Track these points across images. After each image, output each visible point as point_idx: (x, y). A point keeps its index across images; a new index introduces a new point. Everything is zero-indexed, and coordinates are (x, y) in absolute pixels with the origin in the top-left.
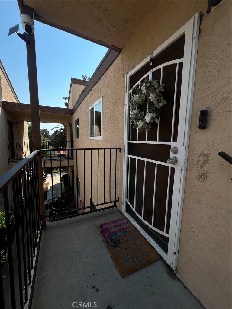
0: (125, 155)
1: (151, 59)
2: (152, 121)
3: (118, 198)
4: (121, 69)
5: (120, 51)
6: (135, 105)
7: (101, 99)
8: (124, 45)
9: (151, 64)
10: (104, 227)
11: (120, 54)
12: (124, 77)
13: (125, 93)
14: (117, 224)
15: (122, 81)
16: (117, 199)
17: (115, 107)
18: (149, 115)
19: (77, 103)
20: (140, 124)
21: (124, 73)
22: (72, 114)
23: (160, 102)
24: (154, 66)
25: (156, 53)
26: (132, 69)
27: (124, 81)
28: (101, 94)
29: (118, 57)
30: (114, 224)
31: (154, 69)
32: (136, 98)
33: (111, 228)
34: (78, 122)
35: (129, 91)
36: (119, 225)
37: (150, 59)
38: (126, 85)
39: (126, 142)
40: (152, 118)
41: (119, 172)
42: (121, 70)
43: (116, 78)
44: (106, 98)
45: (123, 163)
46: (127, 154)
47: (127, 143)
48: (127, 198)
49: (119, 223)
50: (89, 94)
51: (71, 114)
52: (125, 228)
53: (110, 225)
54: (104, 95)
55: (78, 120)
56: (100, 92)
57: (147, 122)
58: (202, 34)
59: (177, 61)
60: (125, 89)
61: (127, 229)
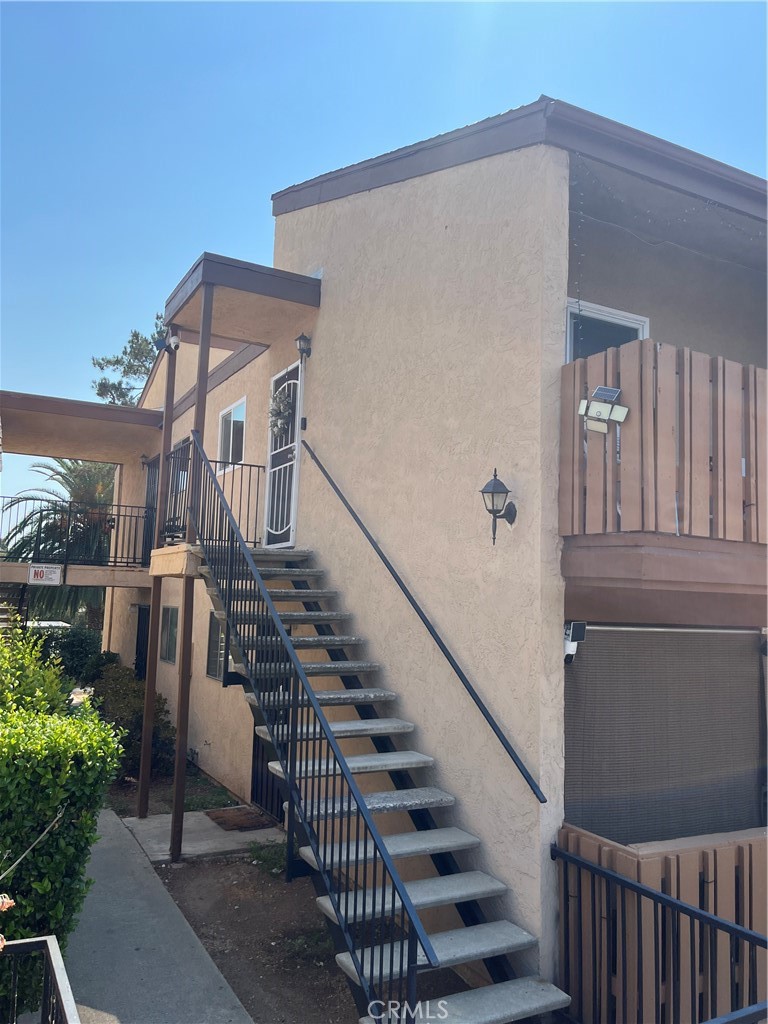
5: (268, 347)
7: (244, 399)
9: (287, 377)
12: (269, 377)
13: (270, 397)
21: (269, 374)
26: (277, 373)
27: (268, 384)
28: (243, 390)
32: (276, 404)
38: (270, 388)
39: (270, 455)
42: (266, 369)
43: (262, 376)
44: (252, 398)
54: (250, 393)
56: (244, 387)
60: (270, 392)
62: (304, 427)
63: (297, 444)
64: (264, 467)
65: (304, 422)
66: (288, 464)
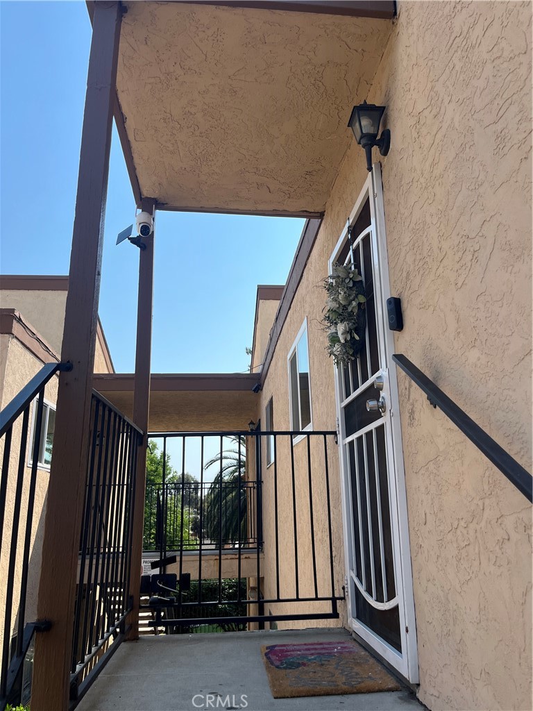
0: (341, 443)
1: (349, 228)
2: (349, 338)
3: (343, 588)
5: (321, 215)
6: (331, 316)
7: (305, 324)
8: (325, 204)
9: (350, 237)
10: (278, 648)
11: (324, 222)
12: (326, 263)
14: (318, 646)
18: (341, 328)
20: (338, 351)
21: (327, 258)
22: (259, 388)
23: (353, 300)
24: (353, 241)
28: (304, 311)
29: (321, 227)
30: (310, 647)
31: (354, 246)
32: (332, 302)
33: (297, 650)
36: (324, 648)
39: (339, 408)
40: (347, 333)
44: (311, 317)
46: (344, 439)
49: (326, 646)
50: (288, 318)
51: (254, 391)
52: (338, 652)
54: (309, 313)
55: (271, 402)
56: (304, 307)
57: (342, 342)
61: (341, 653)
62: (397, 322)
63: (387, 373)
64: (334, 433)
65: (396, 307)
66: (372, 426)
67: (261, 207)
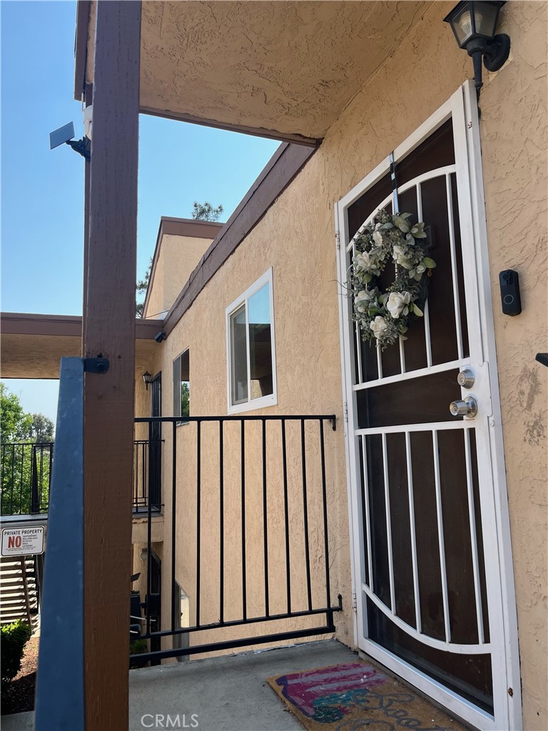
0: (351, 432)
1: (391, 165)
2: (406, 313)
3: (340, 597)
4: (321, 188)
5: (317, 143)
6: (361, 279)
7: (267, 276)
8: (327, 130)
9: (393, 176)
10: (290, 682)
11: (319, 152)
12: (331, 207)
13: (338, 251)
14: (336, 675)
15: (327, 220)
16: (335, 603)
17: (313, 294)
18: (395, 298)
19: (183, 297)
20: (379, 326)
21: (331, 199)
22: (163, 338)
23: (418, 264)
24: (400, 181)
25: (402, 151)
26: (352, 187)
27: (332, 219)
28: (265, 260)
29: (313, 159)
30: (326, 676)
31: (403, 189)
32: (363, 260)
33: (318, 684)
34: (184, 362)
35: (347, 245)
36: (344, 678)
37: (389, 166)
38: (337, 229)
39: (348, 390)
40: (404, 305)
41: (337, 497)
42: (321, 192)
43: (311, 212)
44: (283, 269)
45: (344, 464)
46: (355, 429)
47: (353, 392)
48: (367, 583)
49: (344, 673)
50: (228, 264)
51: (157, 340)
52: (364, 683)
53: (310, 678)
54: (278, 264)
55: (185, 357)
56: (265, 254)
57: (394, 317)
58: (483, 117)
59: (445, 171)
60: (337, 240)
61: (371, 685)
64: (331, 418)
67: (246, 122)
